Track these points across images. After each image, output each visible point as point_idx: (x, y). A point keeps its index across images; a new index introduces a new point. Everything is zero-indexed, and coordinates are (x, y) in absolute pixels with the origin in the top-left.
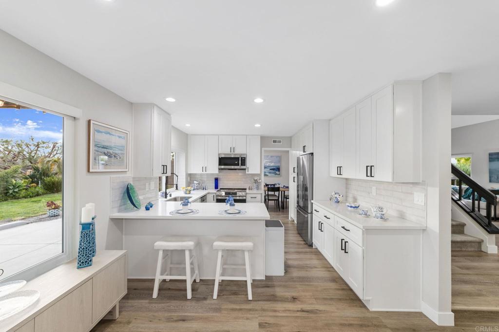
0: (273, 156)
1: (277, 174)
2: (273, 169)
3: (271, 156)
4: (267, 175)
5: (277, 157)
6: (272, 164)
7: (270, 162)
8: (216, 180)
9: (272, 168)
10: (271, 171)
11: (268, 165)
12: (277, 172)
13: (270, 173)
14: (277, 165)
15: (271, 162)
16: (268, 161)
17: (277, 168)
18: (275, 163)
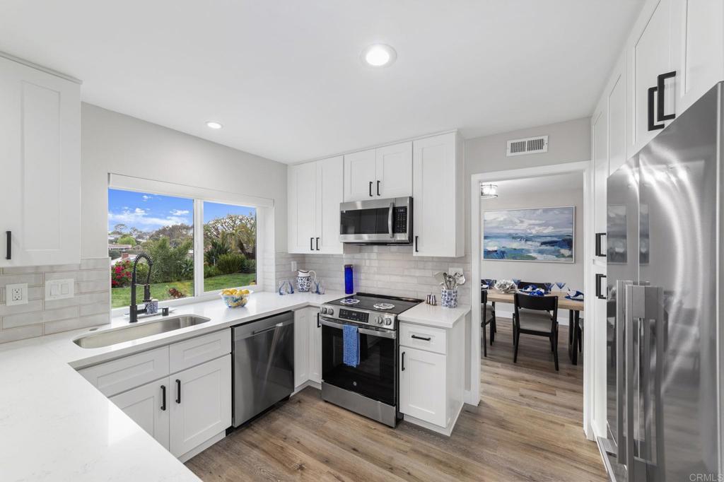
0: (552, 210)
1: (563, 256)
2: (552, 243)
3: (546, 211)
4: (534, 258)
5: (563, 210)
6: (548, 230)
7: (540, 225)
8: (349, 271)
9: (549, 239)
10: (544, 247)
11: (534, 232)
12: (565, 252)
13: (541, 252)
14: (565, 231)
15: (546, 225)
16: (537, 222)
17: (564, 240)
18: (555, 226)
